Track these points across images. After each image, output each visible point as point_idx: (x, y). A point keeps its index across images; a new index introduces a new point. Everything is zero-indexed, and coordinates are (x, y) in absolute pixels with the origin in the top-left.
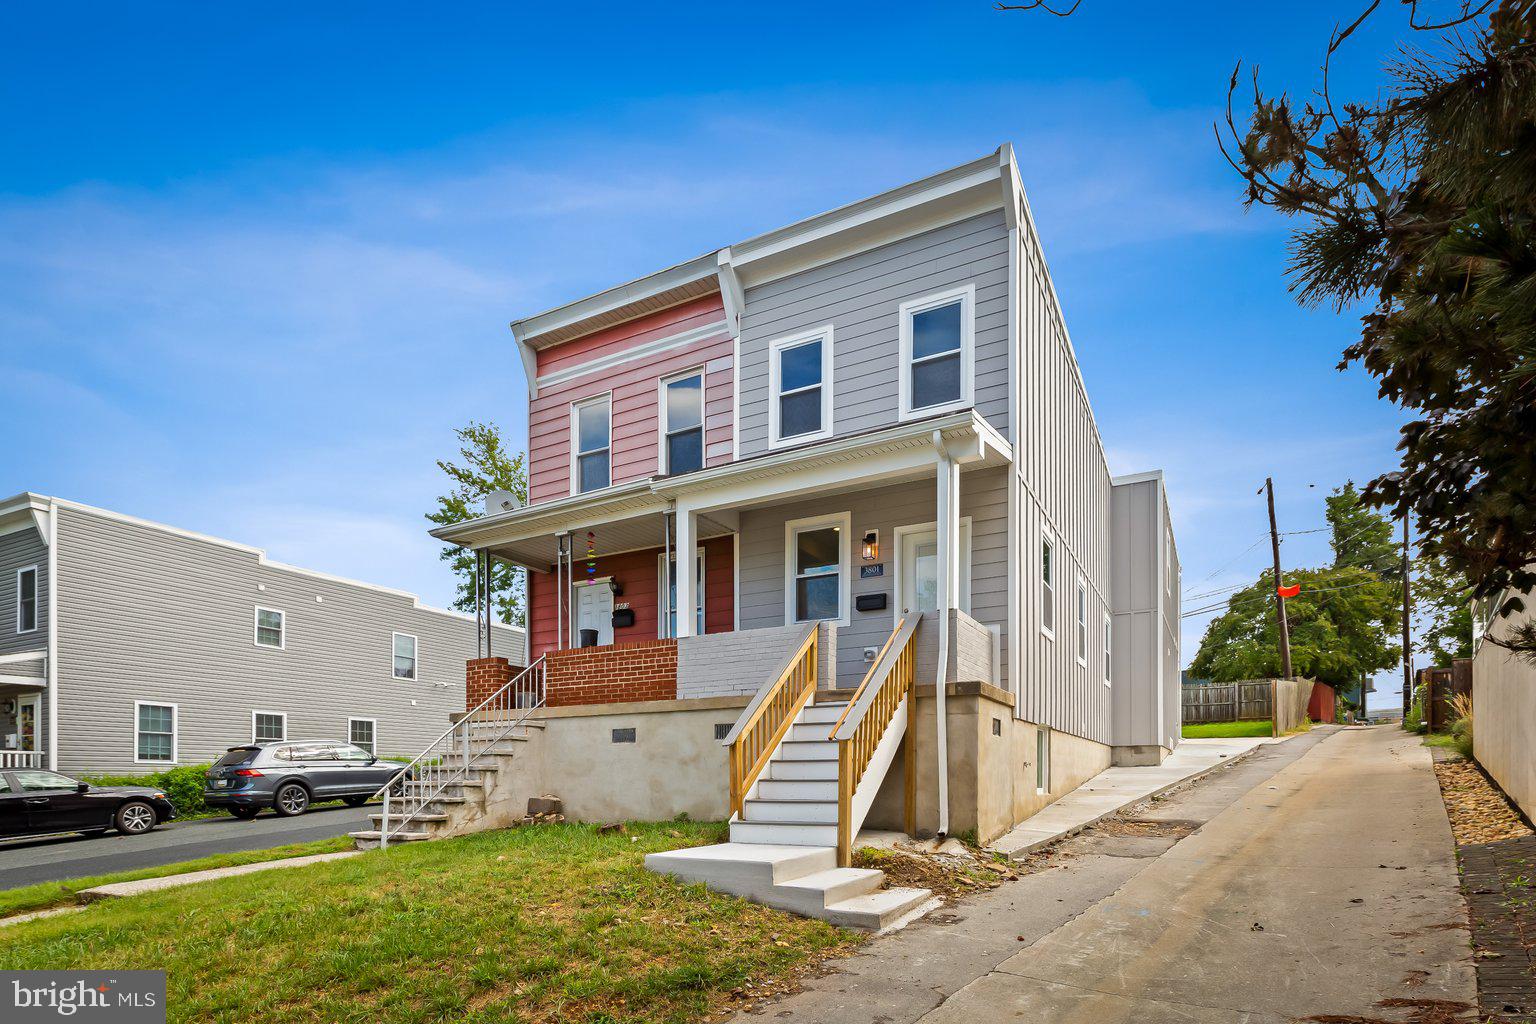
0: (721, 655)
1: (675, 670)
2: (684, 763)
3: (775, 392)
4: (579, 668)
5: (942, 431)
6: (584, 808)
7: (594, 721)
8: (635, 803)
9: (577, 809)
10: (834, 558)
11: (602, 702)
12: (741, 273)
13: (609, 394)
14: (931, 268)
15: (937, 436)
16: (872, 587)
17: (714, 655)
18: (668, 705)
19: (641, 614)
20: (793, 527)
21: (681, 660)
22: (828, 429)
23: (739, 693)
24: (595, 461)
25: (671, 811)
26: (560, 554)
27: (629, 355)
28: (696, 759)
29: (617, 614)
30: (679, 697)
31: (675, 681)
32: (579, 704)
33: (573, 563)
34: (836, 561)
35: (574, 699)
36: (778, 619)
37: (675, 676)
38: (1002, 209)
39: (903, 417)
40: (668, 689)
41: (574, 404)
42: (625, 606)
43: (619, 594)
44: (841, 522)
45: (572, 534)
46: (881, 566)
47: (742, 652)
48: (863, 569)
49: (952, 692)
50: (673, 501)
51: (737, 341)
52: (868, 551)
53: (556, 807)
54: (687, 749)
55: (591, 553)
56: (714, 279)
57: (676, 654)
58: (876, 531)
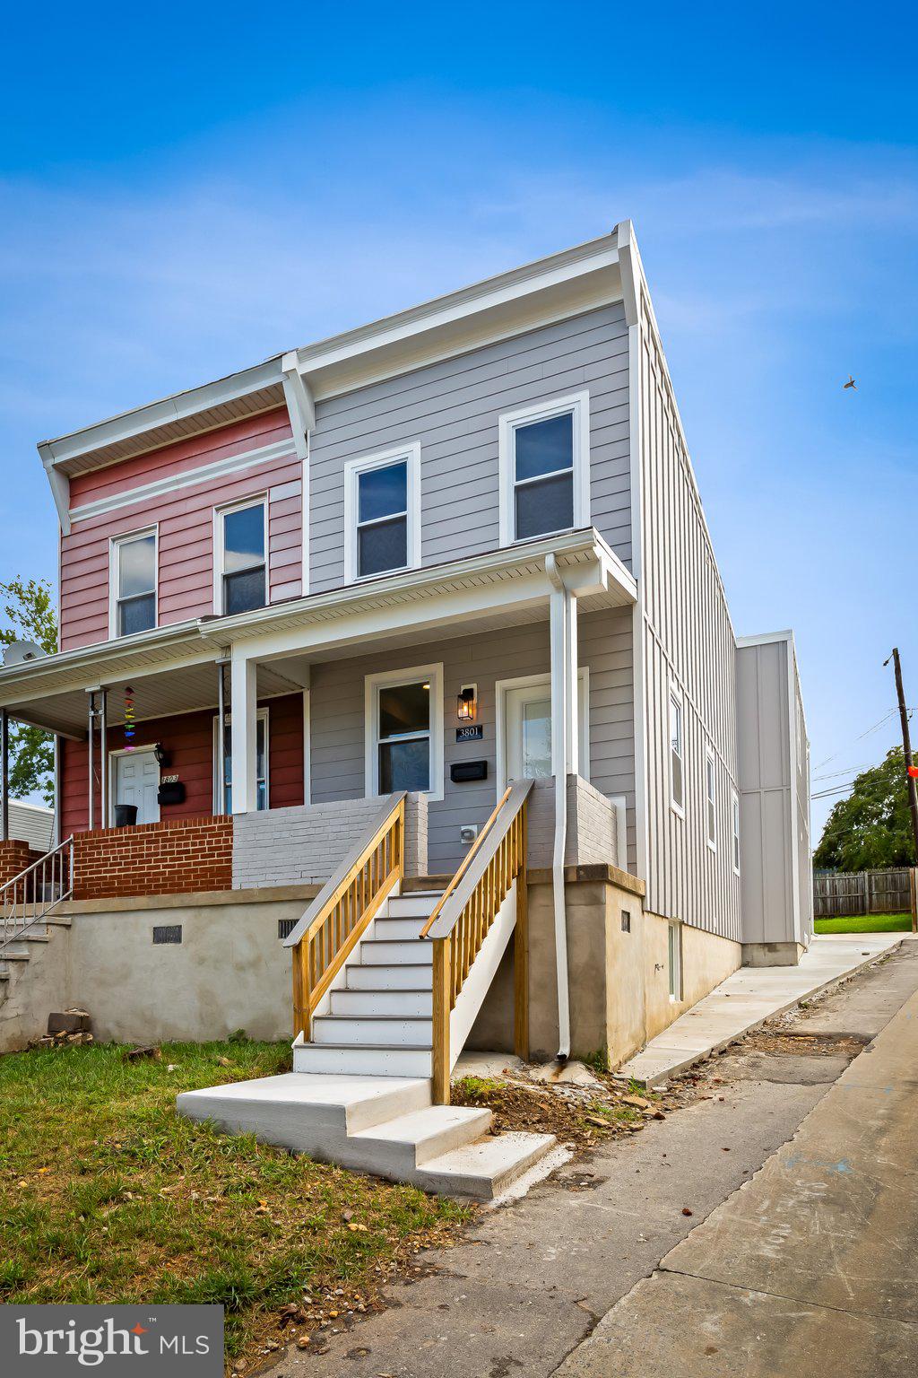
0: (285, 834)
1: (230, 854)
2: (240, 968)
3: (351, 521)
4: (113, 852)
5: (556, 556)
6: (119, 1024)
7: (131, 918)
8: (182, 1018)
9: (111, 1026)
10: (423, 723)
11: (141, 894)
12: (311, 381)
13: (154, 528)
14: (536, 373)
15: (550, 560)
16: (469, 753)
17: (277, 835)
18: (220, 896)
19: (193, 787)
20: (374, 683)
21: (237, 842)
22: (415, 558)
23: (308, 882)
24: (137, 607)
25: (225, 1027)
26: (92, 713)
27: (178, 482)
28: (255, 964)
29: (164, 788)
30: (235, 887)
31: (230, 867)
32: (113, 896)
33: (107, 730)
34: (426, 722)
35: (108, 890)
36: (358, 792)
37: (230, 861)
38: (621, 303)
40: (221, 878)
41: (114, 540)
42: (173, 778)
43: (166, 764)
44: (433, 676)
45: (105, 689)
46: (480, 729)
47: (312, 831)
48: (459, 733)
49: (573, 877)
50: (227, 648)
51: (306, 463)
52: (465, 710)
53: (84, 1024)
54: (244, 951)
55: (129, 713)
56: (278, 388)
57: (231, 834)
58: (474, 686)
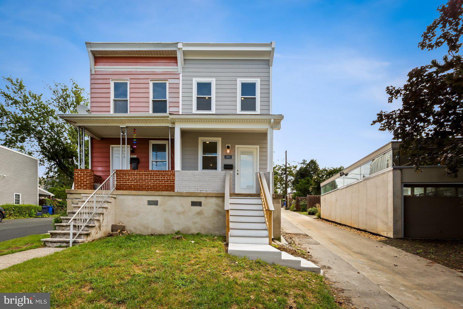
0: (192, 178)
1: (174, 182)
2: (178, 214)
3: (195, 95)
4: (131, 177)
5: (274, 120)
6: (135, 228)
7: (139, 197)
8: (158, 227)
9: (132, 229)
10: (215, 151)
11: (143, 190)
12: (185, 53)
13: (128, 80)
14: (246, 70)
15: (272, 120)
16: (228, 162)
17: (189, 178)
18: (171, 193)
19: (142, 160)
20: (201, 140)
21: (176, 178)
22: (213, 111)
23: (200, 192)
24: (121, 103)
25: (173, 230)
26: (122, 134)
27: (137, 68)
28: (183, 213)
29: (132, 159)
30: (176, 191)
31: (174, 185)
32: (132, 190)
33: (127, 138)
34: (216, 152)
35: (129, 188)
36: (197, 169)
37: (174, 183)
38: (269, 60)
39: (238, 113)
40: (171, 188)
41: (112, 80)
42: (135, 156)
43: (132, 152)
44: (219, 140)
45: (127, 127)
46: (231, 156)
47: (201, 178)
48: (225, 156)
49: (274, 197)
50: (174, 123)
51: (181, 75)
52: (228, 151)
53: (123, 228)
54: (180, 209)
55: (135, 136)
56: (175, 52)
57: (174, 176)
58: (230, 145)
